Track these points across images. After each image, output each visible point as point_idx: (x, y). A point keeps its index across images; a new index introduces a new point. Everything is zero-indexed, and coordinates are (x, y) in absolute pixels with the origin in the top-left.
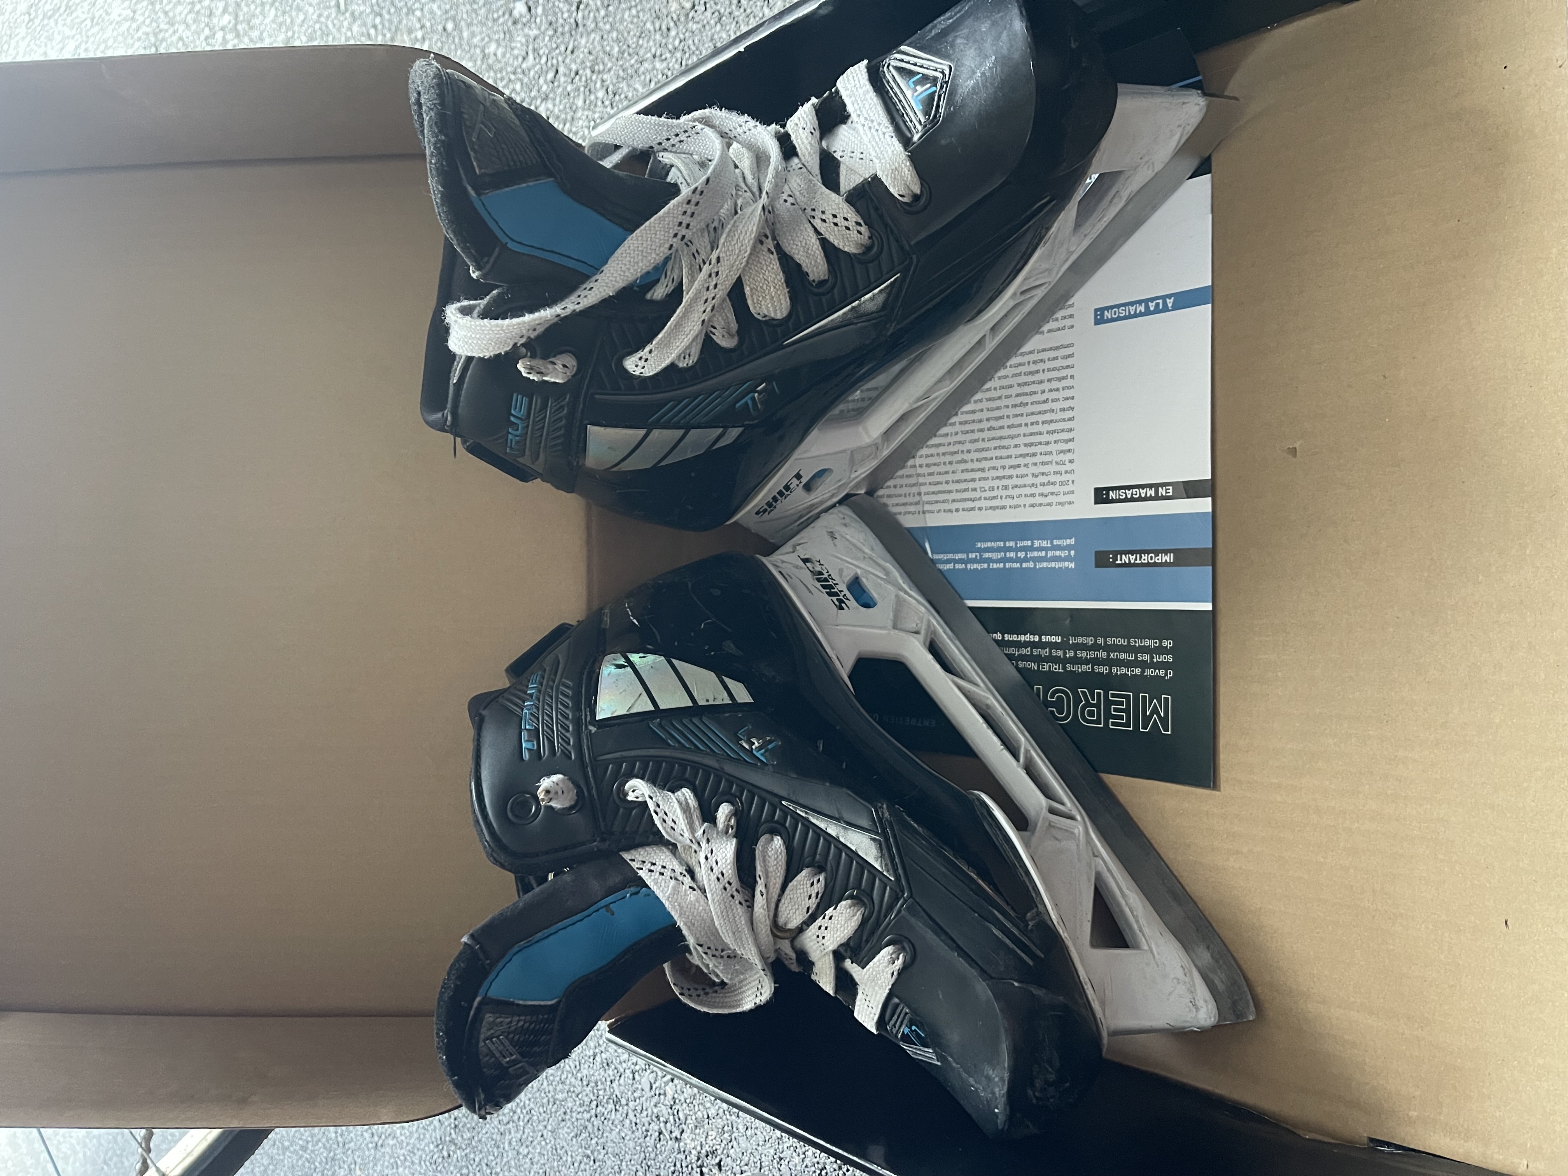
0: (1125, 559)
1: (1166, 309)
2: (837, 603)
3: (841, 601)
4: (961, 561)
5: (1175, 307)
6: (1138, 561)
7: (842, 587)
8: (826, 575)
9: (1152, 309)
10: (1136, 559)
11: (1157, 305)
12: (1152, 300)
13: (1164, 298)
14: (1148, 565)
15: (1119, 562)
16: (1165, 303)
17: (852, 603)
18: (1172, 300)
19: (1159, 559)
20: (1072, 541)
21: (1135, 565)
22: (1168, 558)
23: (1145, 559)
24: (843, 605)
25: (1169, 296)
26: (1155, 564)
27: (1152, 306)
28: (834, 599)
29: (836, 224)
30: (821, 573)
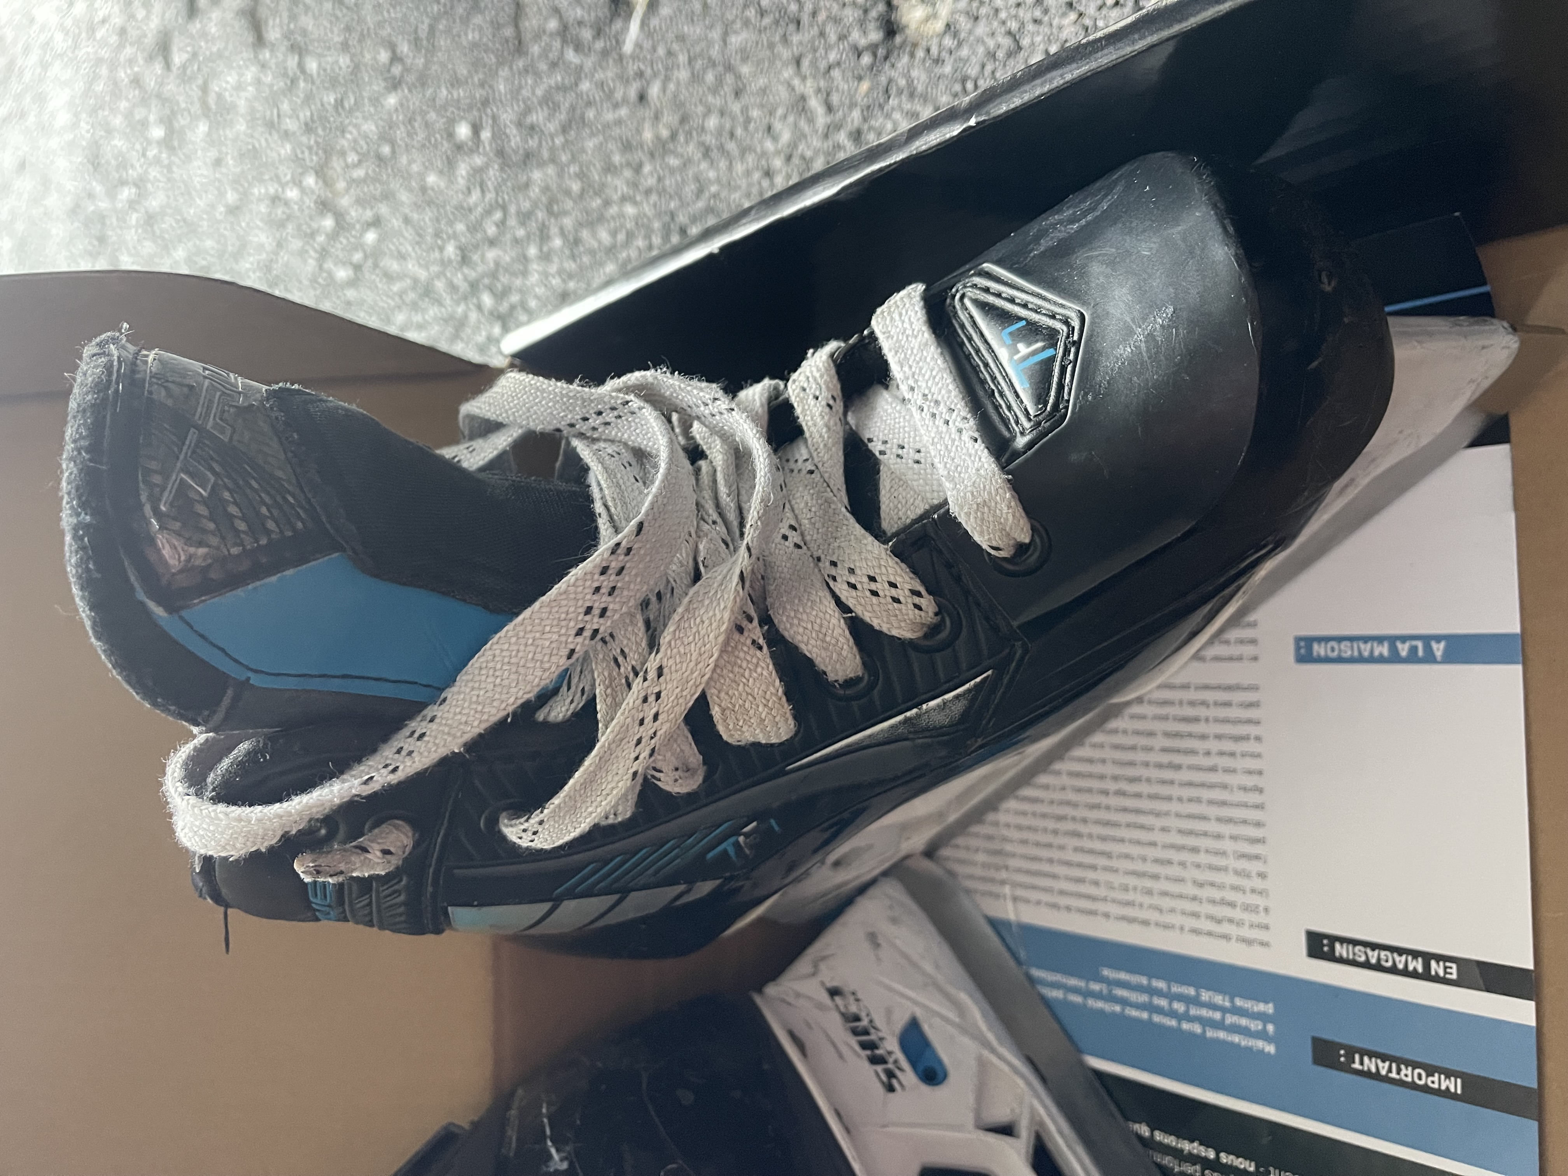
0: (1370, 1064)
1: (1430, 658)
2: (884, 1078)
3: (890, 1074)
4: (1076, 990)
5: (1449, 658)
6: (1394, 1075)
7: (891, 1046)
8: (865, 1022)
9: (1404, 653)
10: (1390, 1070)
11: (1414, 649)
12: (1404, 639)
13: (1427, 639)
14: (1413, 1086)
15: (1357, 1066)
16: (1428, 649)
17: (908, 1077)
18: (1442, 645)
19: (1435, 1081)
20: (1269, 1008)
21: (1387, 1079)
22: (1454, 1085)
23: (1407, 1074)
24: (894, 1082)
25: (1438, 638)
26: (1426, 1089)
27: (1403, 649)
28: (880, 1068)
29: (875, 593)
30: (857, 1018)
